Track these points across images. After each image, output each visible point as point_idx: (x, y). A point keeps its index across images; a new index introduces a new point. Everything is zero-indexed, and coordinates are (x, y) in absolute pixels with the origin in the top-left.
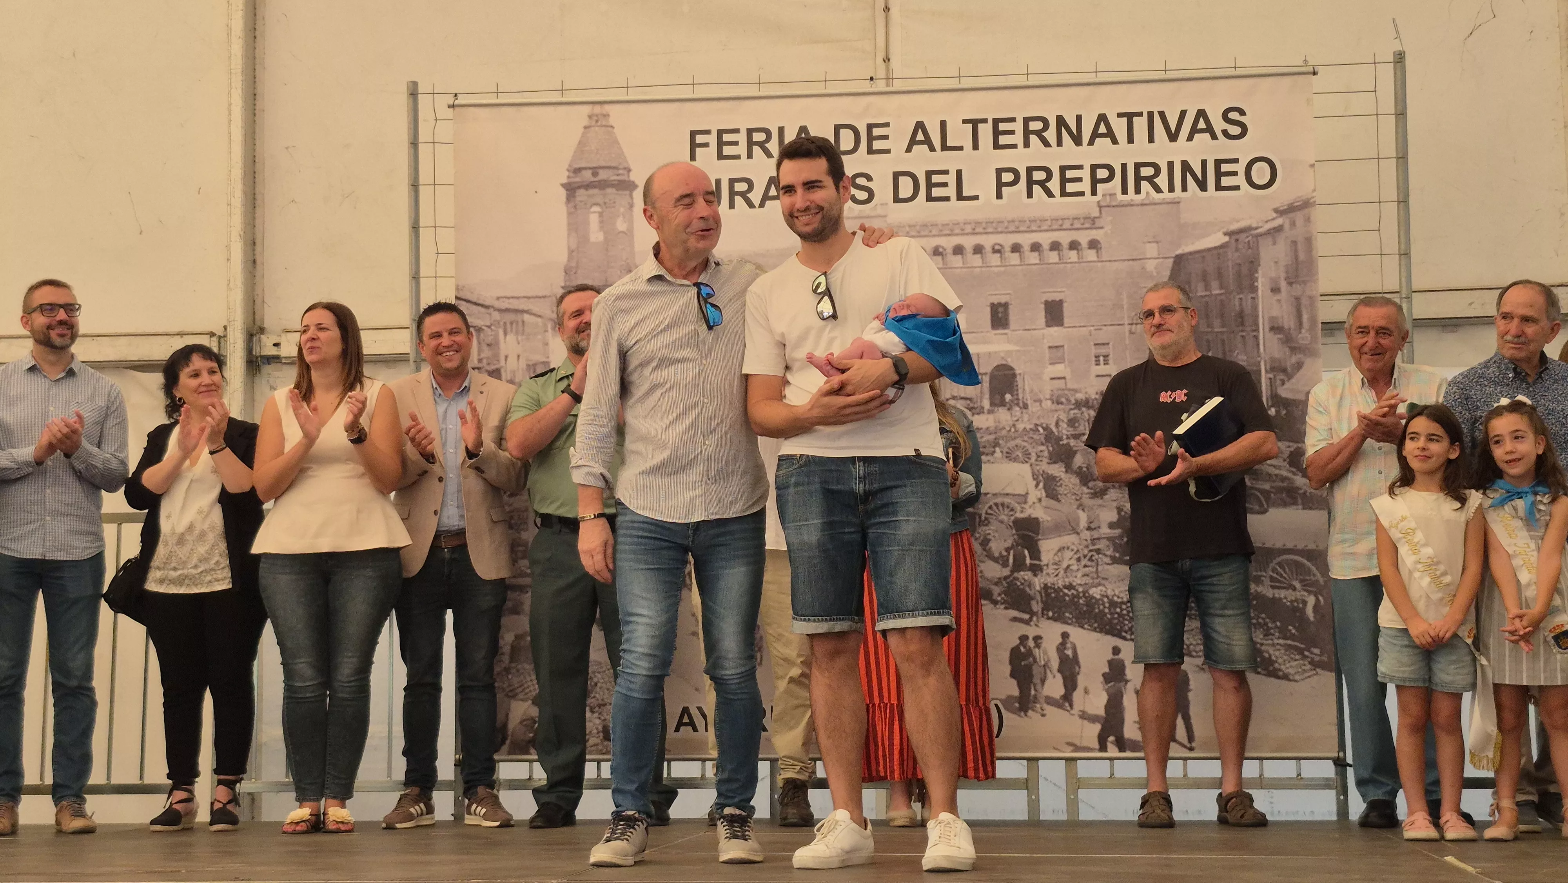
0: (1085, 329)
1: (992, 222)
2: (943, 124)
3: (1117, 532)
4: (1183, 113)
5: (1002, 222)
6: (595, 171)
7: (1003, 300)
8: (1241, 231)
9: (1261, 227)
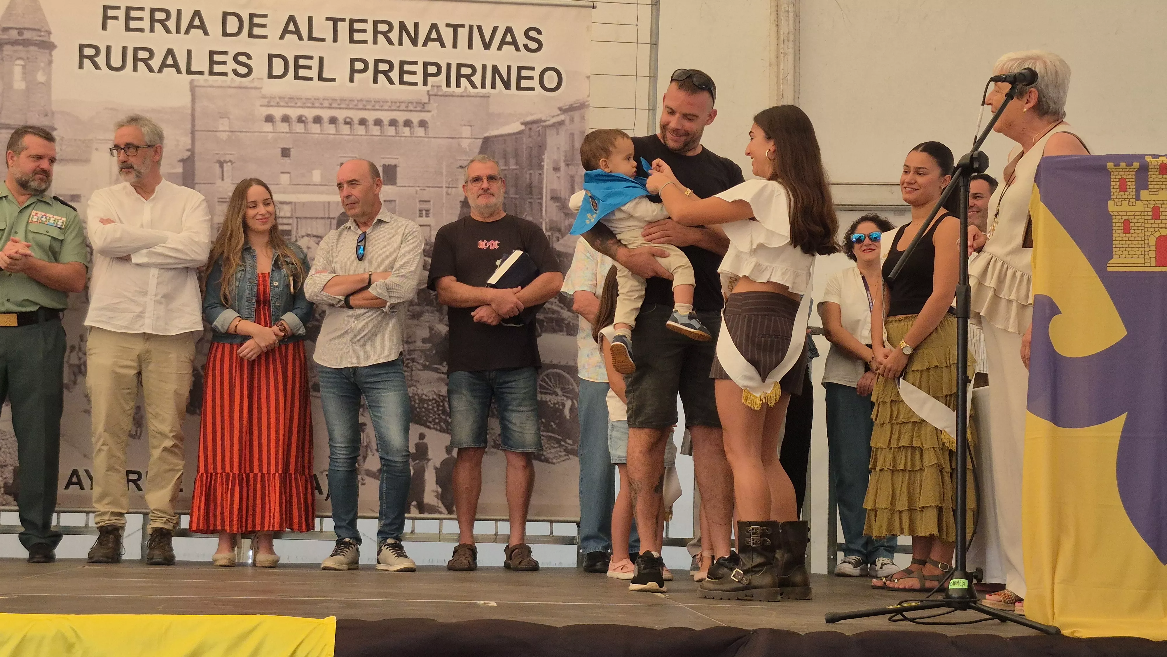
0: (412, 188)
1: (345, 100)
2: (310, 19)
3: (428, 346)
4: (495, 29)
5: (353, 101)
6: (20, 31)
8: (534, 122)
9: (549, 121)
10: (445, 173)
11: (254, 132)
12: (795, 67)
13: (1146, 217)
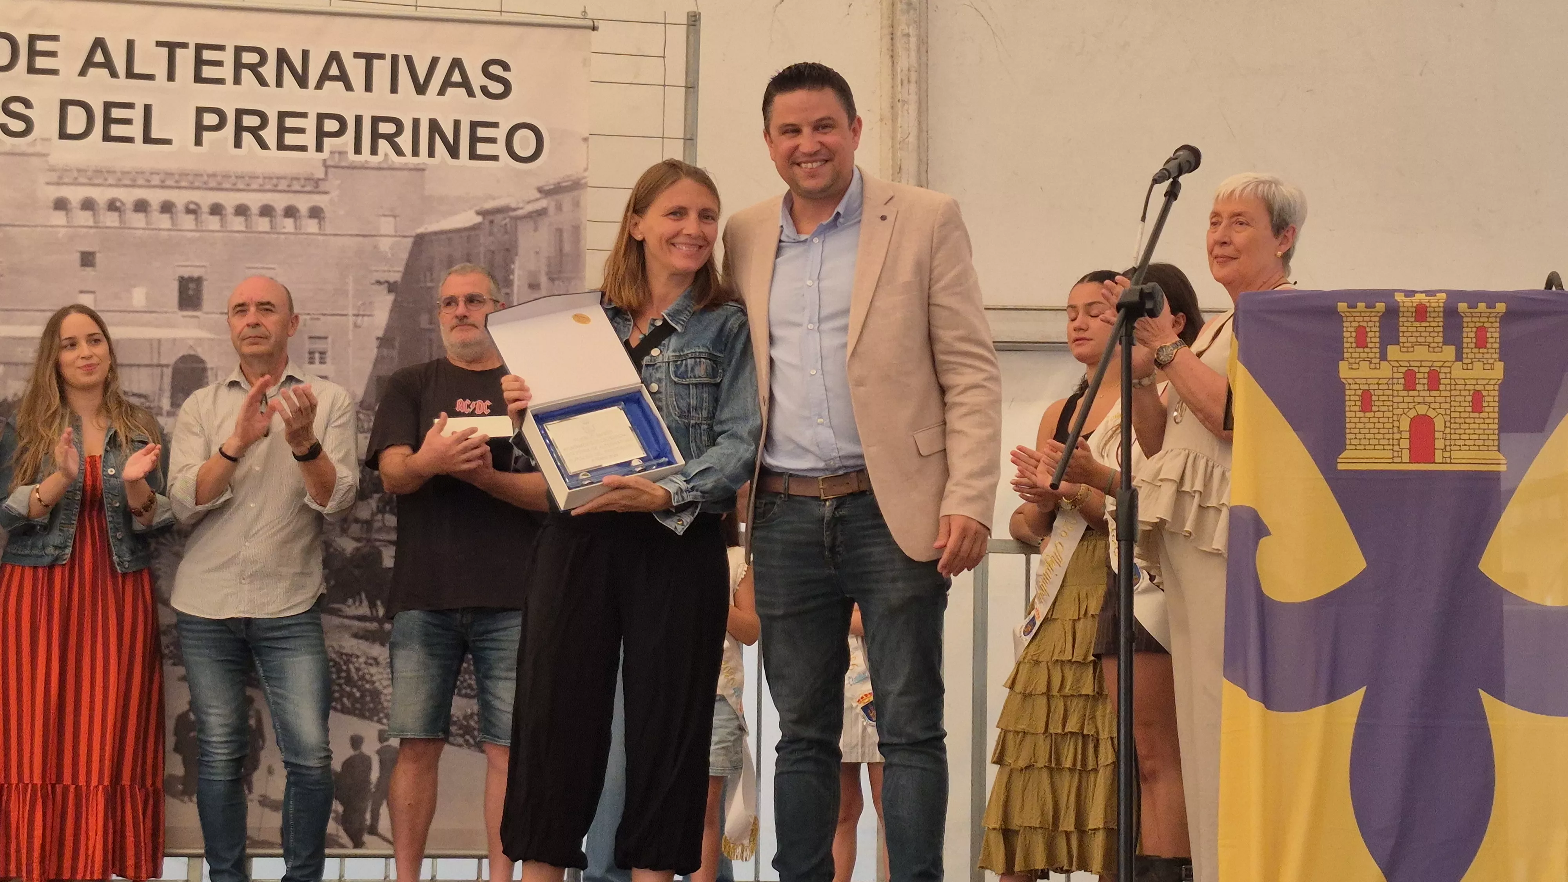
1: (188, 174)
2: (130, 44)
4: (435, 61)
5: (201, 175)
7: (196, 273)
8: (497, 211)
9: (522, 208)
10: (351, 293)
11: (36, 226)
12: (919, 123)
13: (1396, 387)
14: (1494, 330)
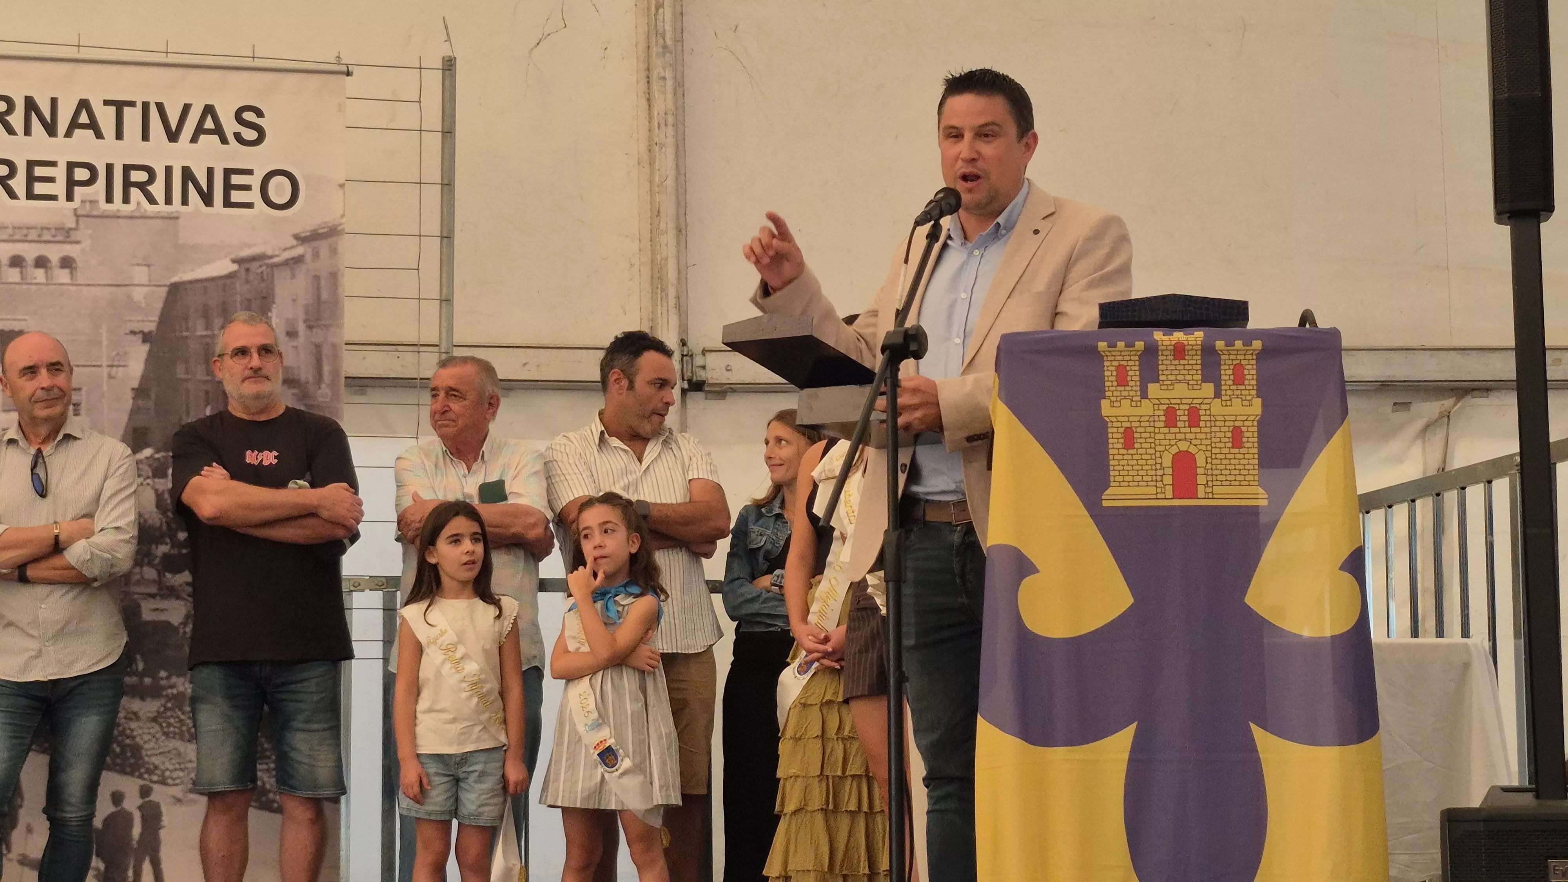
4: (187, 108)
8: (253, 259)
9: (277, 256)
12: (677, 165)
13: (1157, 424)
14: (1250, 367)
